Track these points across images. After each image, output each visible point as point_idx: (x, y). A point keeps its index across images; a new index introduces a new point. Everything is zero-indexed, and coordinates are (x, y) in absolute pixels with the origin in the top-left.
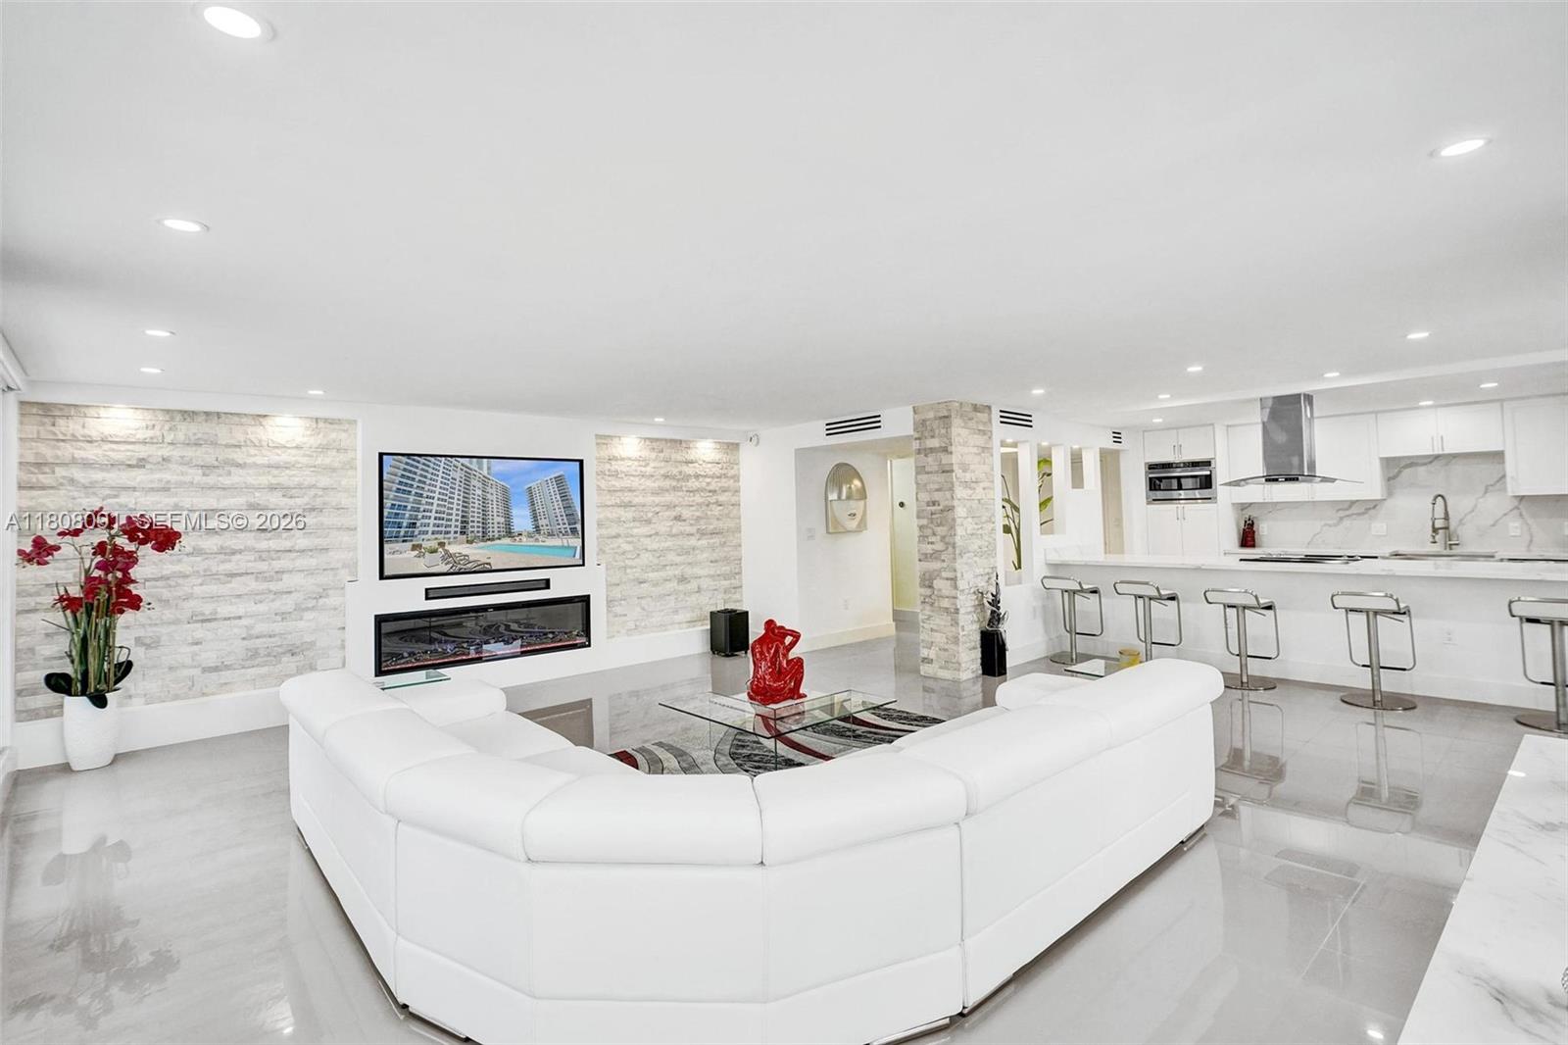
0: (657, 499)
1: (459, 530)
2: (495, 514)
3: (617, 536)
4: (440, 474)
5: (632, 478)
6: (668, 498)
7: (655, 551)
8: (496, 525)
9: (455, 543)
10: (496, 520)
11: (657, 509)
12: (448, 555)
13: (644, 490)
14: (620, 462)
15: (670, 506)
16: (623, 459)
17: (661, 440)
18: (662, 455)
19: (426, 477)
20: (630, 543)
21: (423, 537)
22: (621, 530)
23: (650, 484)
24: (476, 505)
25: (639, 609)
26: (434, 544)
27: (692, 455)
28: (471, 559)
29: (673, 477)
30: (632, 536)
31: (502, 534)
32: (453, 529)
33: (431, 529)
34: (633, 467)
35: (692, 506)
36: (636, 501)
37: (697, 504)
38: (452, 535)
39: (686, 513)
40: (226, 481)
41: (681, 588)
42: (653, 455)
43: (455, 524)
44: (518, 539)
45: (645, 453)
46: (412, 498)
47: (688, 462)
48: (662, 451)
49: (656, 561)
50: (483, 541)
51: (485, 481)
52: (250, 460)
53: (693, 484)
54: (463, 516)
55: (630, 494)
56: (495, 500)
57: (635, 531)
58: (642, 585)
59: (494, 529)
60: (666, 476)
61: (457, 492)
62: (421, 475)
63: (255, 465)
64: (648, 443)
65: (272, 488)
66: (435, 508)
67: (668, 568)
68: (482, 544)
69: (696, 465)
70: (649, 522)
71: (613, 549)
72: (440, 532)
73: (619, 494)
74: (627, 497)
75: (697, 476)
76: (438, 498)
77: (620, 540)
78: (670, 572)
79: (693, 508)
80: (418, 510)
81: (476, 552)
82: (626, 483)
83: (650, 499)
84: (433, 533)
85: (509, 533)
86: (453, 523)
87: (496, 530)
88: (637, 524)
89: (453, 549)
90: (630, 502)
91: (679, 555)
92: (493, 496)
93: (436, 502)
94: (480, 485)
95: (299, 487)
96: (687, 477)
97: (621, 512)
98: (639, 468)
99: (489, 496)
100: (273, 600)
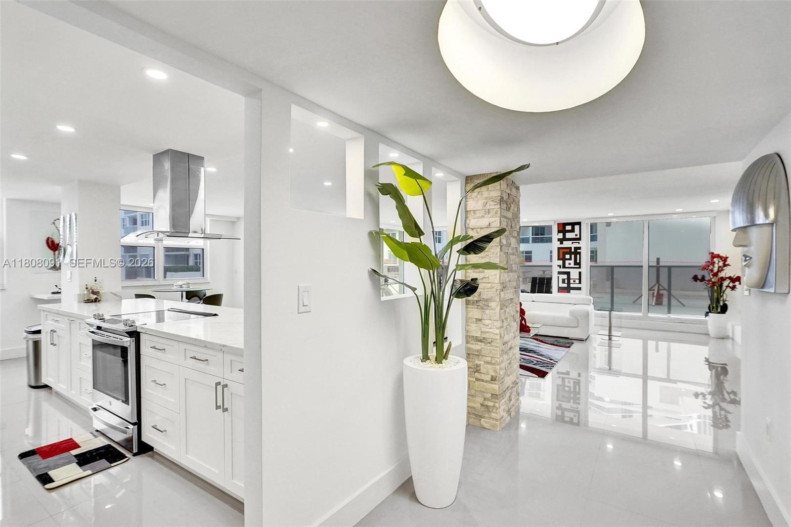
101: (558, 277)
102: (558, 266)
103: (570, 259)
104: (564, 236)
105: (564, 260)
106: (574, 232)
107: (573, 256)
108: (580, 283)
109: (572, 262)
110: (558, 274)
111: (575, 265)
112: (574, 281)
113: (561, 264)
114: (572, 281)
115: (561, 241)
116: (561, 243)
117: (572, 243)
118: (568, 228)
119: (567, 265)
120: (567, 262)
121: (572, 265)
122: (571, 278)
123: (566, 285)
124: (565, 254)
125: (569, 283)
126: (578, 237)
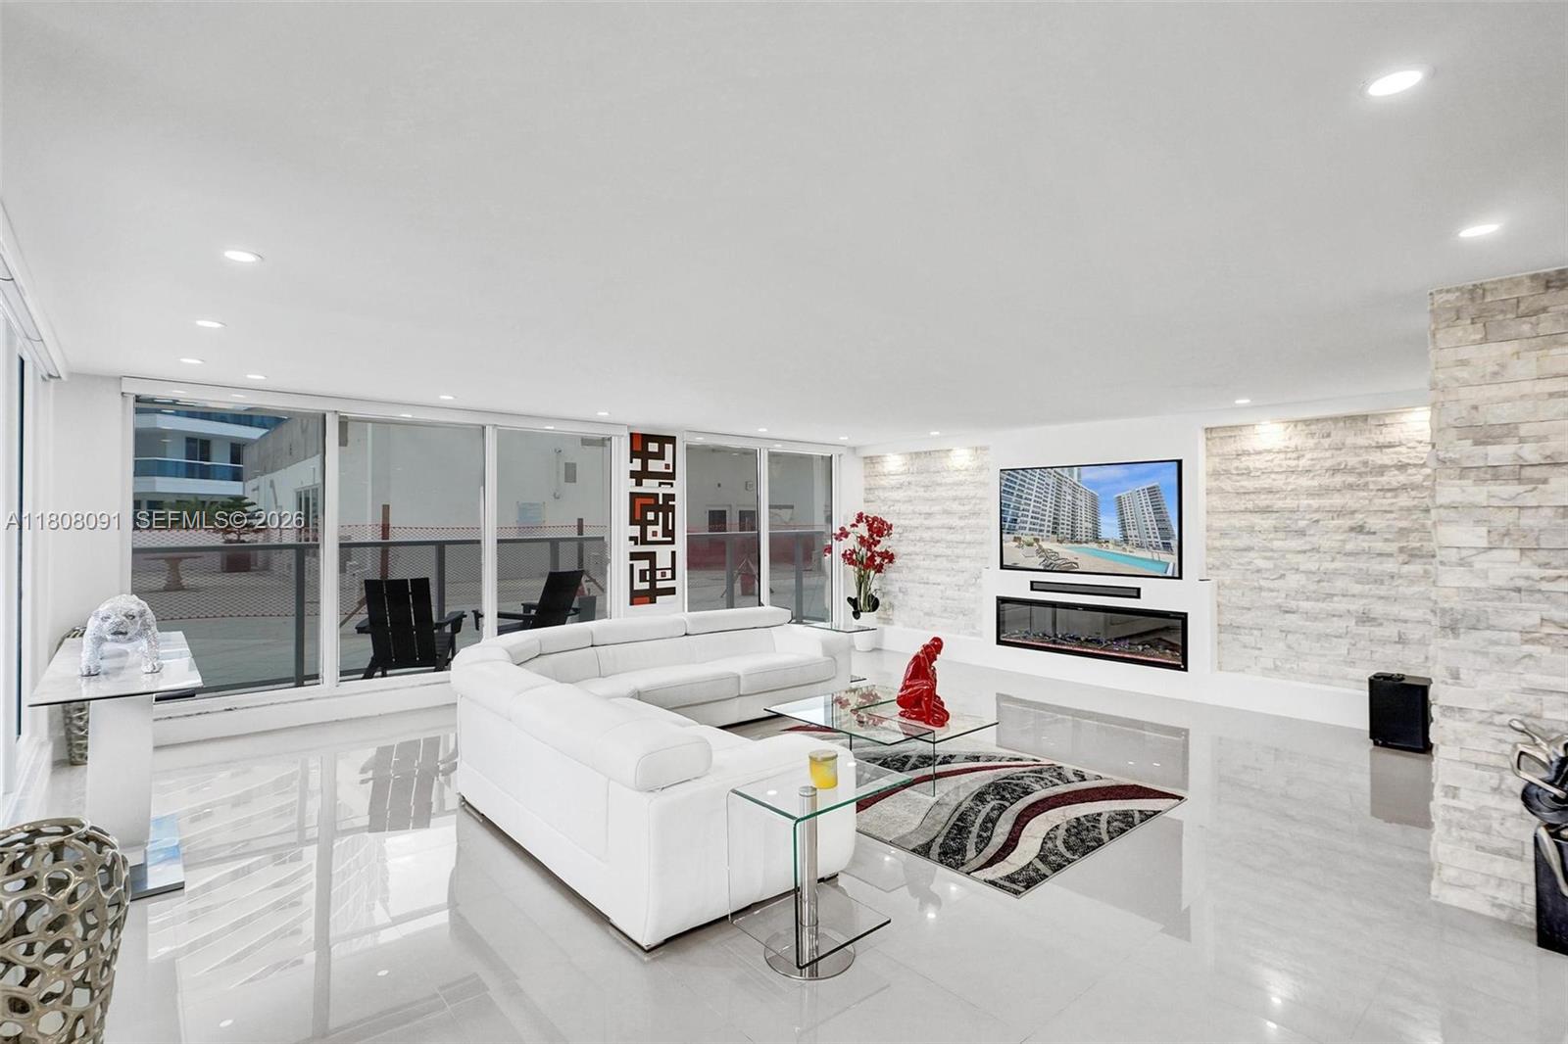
0: (1315, 503)
1: (1051, 529)
2: (1083, 519)
3: (1248, 549)
4: (1036, 479)
5: (1273, 476)
6: (1337, 501)
7: (1311, 572)
8: (1084, 530)
9: (1047, 540)
10: (1084, 525)
11: (1316, 516)
12: (1041, 551)
13: (1292, 490)
14: (1253, 457)
15: (1340, 513)
16: (1259, 453)
17: (1325, 420)
18: (1326, 442)
19: (1025, 481)
20: (1265, 558)
21: (1022, 531)
22: (1256, 541)
23: (1305, 482)
24: (1066, 510)
25: (1281, 645)
26: (1030, 539)
27: (1391, 434)
28: (1061, 556)
29: (1351, 471)
30: (1272, 550)
31: (1090, 539)
32: (1046, 529)
33: (1028, 526)
34: (1276, 462)
35: (1391, 512)
36: (1279, 504)
37: (1401, 509)
38: (1045, 533)
39: (1374, 522)
40: (934, 495)
41: (1364, 630)
42: (1311, 442)
43: (1048, 525)
44: (1105, 545)
45: (1298, 441)
46: (1014, 499)
47: (1380, 447)
48: (1329, 435)
49: (1313, 587)
50: (1071, 542)
51: (1075, 489)
52: (943, 481)
53: (1394, 478)
54: (1054, 518)
55: (1270, 496)
56: (1084, 506)
57: (1277, 544)
58: (1287, 615)
59: (1081, 534)
60: (1335, 471)
61: (1050, 496)
62: (1021, 480)
63: (946, 484)
64: (1300, 427)
65: (955, 499)
66: (1031, 508)
67: (1335, 599)
68: (1070, 545)
69: (1403, 449)
70: (1302, 533)
71: (1239, 564)
72: (1036, 530)
73: (1253, 496)
74: (1263, 501)
75: (1402, 467)
76: (1035, 502)
77: (1252, 554)
78: (1339, 605)
79: (1393, 515)
80: (1018, 509)
81: (1066, 552)
82: (1265, 482)
83: (1304, 502)
84: (1030, 529)
85: (1096, 538)
86: (1046, 523)
87: (1084, 534)
88: (1281, 535)
89: (1045, 545)
90: (1268, 507)
91: (1357, 582)
92: (1083, 502)
93: (1032, 503)
94: (1070, 491)
95: (967, 497)
96: (1382, 470)
97: (1257, 520)
98: (1285, 463)
99: (1078, 502)
100: (954, 576)
101: (632, 566)
102: (631, 539)
103: (655, 522)
104: (645, 465)
105: (644, 524)
106: (663, 459)
107: (661, 514)
108: (673, 577)
109: (659, 529)
110: (631, 560)
111: (663, 536)
112: (663, 575)
113: (638, 534)
114: (658, 573)
115: (638, 477)
116: (639, 484)
117: (660, 484)
118: (653, 447)
119: (650, 538)
120: (650, 529)
121: (659, 538)
122: (657, 567)
123: (646, 586)
124: (645, 509)
125: (653, 581)
126: (671, 470)
